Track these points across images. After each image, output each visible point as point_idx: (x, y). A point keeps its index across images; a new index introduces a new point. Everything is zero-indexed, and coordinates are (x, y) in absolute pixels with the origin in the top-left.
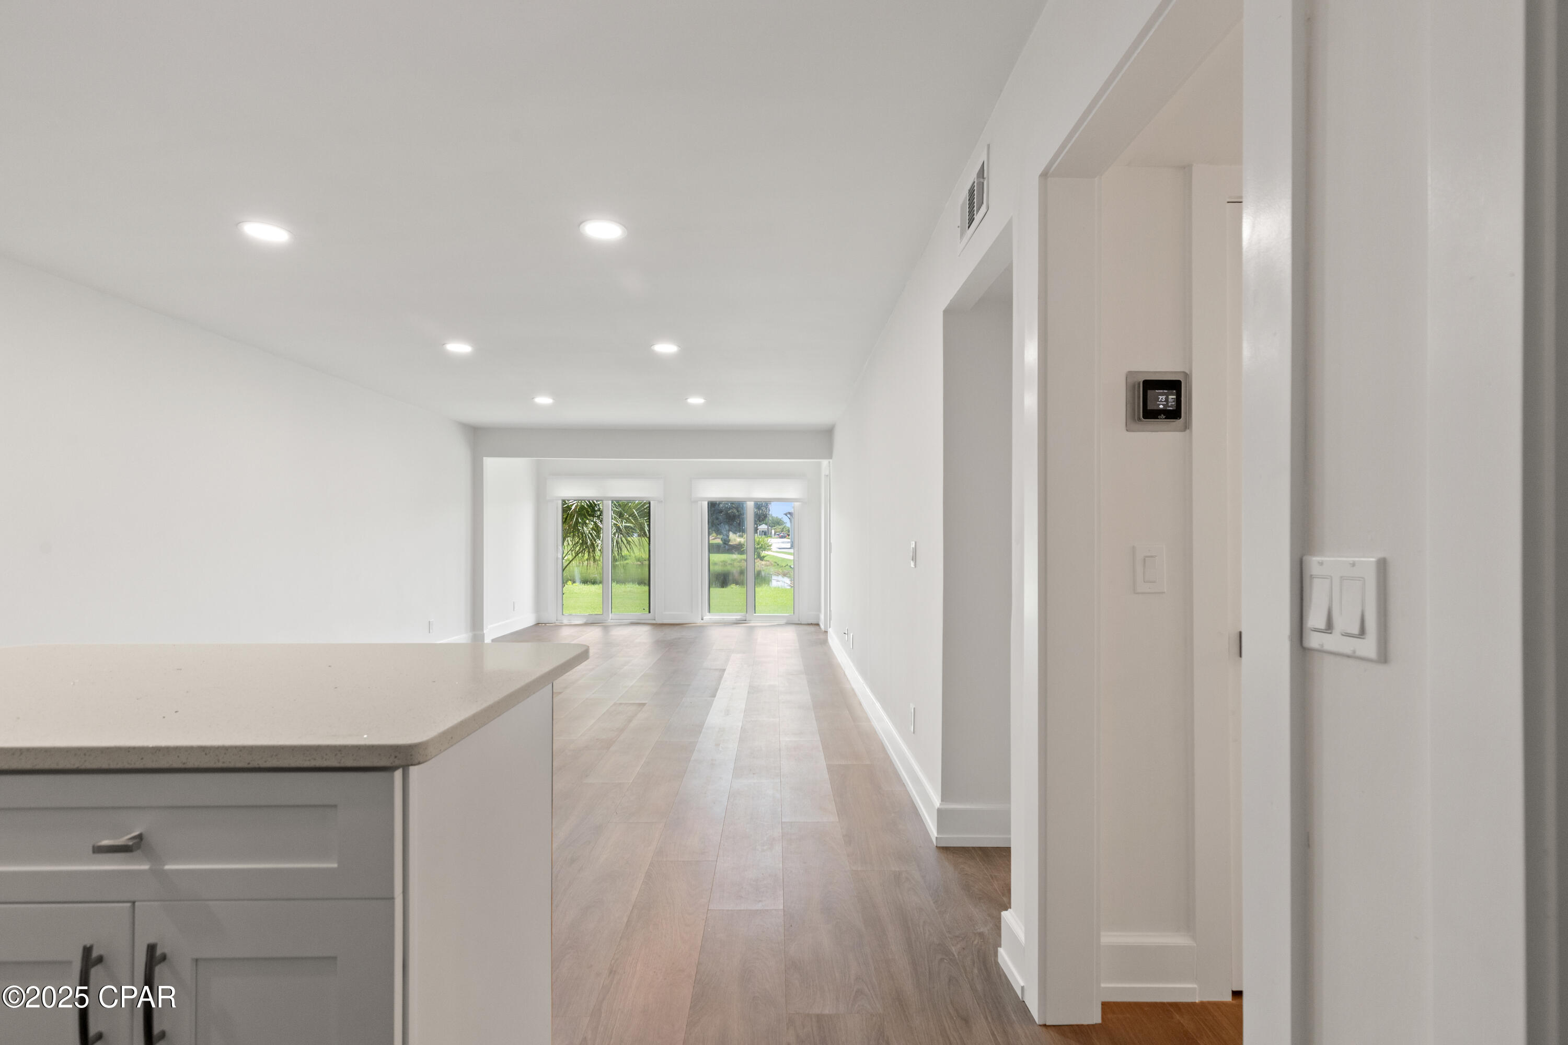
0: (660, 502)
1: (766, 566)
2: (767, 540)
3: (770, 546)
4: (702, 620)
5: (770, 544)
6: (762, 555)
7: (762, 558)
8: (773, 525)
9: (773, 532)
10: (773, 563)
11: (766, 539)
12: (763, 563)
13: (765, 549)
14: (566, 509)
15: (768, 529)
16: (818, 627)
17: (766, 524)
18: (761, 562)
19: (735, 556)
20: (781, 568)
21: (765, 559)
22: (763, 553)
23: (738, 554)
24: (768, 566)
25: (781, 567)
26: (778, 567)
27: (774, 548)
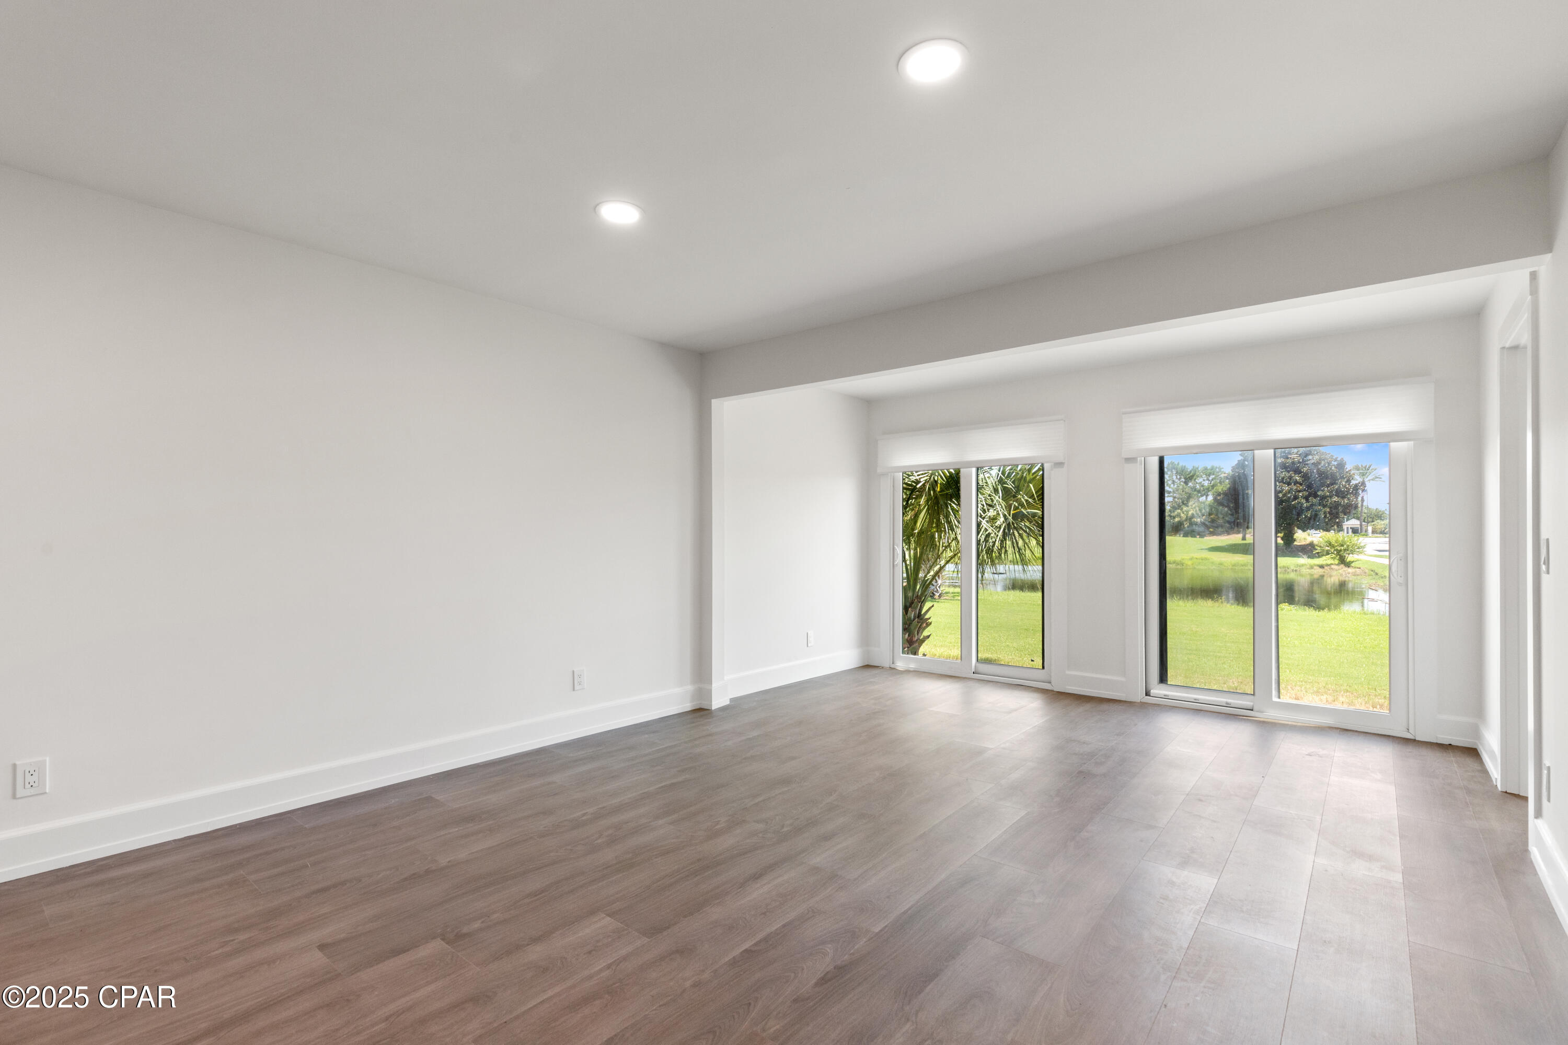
0: (1059, 464)
1: (1355, 574)
2: (1358, 540)
3: (1363, 547)
4: (1147, 695)
5: (1362, 545)
6: (1348, 560)
7: (1348, 565)
8: (1370, 520)
9: (1370, 529)
10: (1367, 571)
11: (1356, 538)
12: (1350, 570)
13: (1352, 552)
14: (911, 491)
15: (1361, 525)
16: (1470, 762)
17: (1358, 518)
18: (1346, 569)
19: (1303, 560)
20: (1382, 580)
21: (1353, 565)
22: (1350, 558)
23: (1309, 557)
24: (1358, 575)
25: (1382, 577)
26: (1377, 577)
27: (1369, 549)
